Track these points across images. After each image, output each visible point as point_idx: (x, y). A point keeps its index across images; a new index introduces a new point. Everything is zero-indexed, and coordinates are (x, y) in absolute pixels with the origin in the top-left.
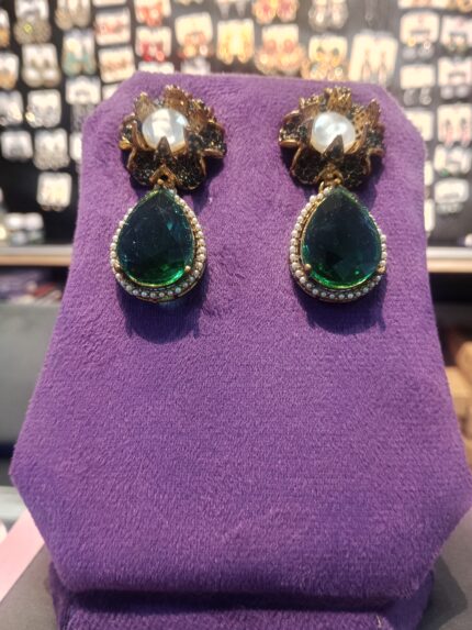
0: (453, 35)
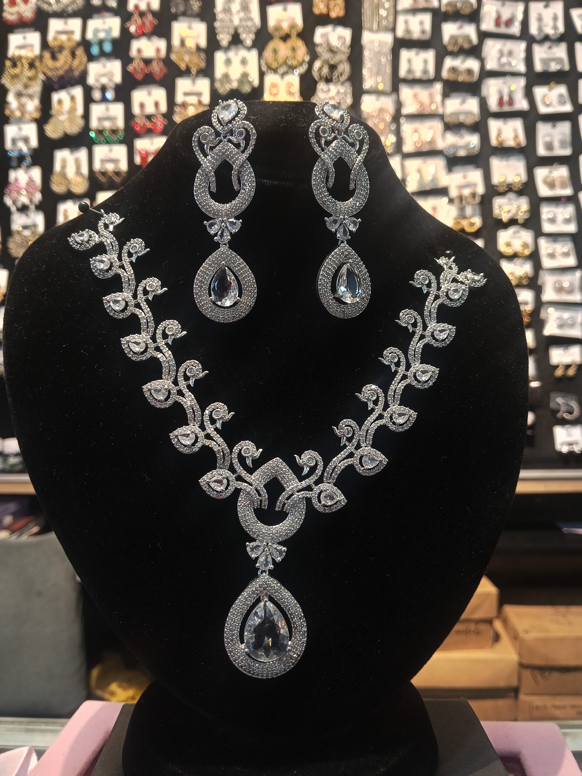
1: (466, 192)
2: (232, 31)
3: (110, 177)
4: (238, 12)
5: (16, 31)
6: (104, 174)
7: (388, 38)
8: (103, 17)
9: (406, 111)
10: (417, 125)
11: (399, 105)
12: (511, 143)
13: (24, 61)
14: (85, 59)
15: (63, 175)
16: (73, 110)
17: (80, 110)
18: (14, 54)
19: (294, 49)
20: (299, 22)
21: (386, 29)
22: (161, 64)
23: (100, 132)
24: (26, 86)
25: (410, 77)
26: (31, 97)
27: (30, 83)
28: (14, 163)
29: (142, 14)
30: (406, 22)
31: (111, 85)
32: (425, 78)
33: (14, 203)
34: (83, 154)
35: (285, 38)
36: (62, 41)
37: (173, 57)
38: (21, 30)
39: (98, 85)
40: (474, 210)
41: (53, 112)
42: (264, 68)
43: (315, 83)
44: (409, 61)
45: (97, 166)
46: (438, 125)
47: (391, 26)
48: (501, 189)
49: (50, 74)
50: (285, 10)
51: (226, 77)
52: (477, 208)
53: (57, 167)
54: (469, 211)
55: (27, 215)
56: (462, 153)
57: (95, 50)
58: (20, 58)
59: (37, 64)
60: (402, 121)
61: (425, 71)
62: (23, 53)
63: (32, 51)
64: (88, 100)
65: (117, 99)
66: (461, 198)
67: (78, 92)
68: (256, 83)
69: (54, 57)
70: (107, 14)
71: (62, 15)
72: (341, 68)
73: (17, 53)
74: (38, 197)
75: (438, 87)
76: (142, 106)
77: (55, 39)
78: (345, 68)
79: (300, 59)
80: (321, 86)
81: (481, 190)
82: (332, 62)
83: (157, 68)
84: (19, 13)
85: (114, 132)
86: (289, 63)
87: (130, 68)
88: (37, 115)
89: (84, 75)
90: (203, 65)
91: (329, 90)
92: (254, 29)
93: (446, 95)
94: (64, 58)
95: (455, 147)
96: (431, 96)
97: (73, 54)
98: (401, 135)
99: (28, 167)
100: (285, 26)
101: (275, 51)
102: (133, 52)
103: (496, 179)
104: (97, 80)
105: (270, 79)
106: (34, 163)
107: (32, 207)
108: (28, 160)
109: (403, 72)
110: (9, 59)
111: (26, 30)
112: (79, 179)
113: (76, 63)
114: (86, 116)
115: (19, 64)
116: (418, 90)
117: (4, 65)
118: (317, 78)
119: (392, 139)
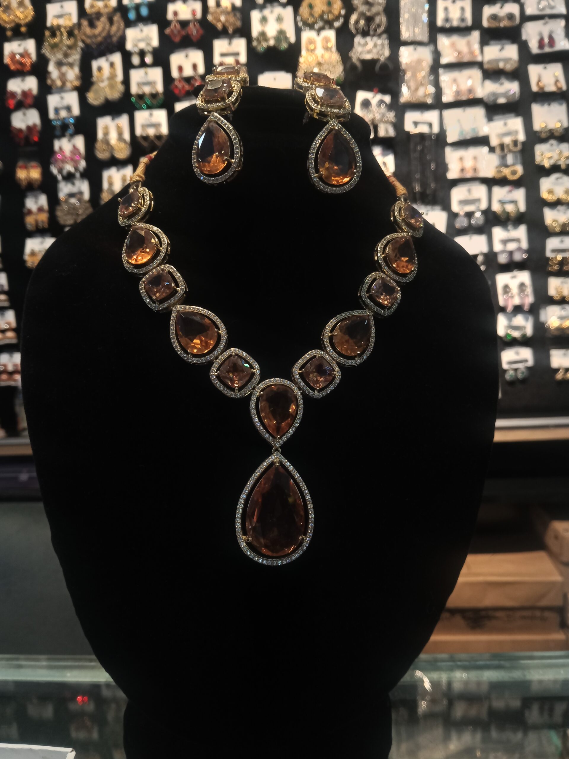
0: (502, 203)
1: (507, 140)
3: (152, 141)
6: (146, 138)
9: (444, 60)
10: (455, 74)
11: (437, 55)
12: (551, 88)
13: (63, 30)
14: (122, 25)
15: (107, 142)
16: (112, 77)
17: (120, 77)
18: (52, 24)
19: (329, 4)
22: (197, 25)
23: (141, 97)
24: (66, 55)
25: (448, 25)
26: (71, 65)
27: (69, 51)
28: (58, 132)
31: (150, 49)
32: (463, 25)
33: (60, 171)
34: (124, 120)
36: (99, 8)
37: (210, 18)
39: (137, 50)
40: (515, 158)
41: (94, 79)
42: (300, 24)
43: (353, 36)
44: (446, 9)
45: (139, 132)
46: (476, 74)
48: (543, 135)
49: (88, 41)
51: (263, 34)
52: (519, 156)
53: (100, 135)
54: (510, 159)
55: (73, 184)
56: (502, 101)
57: (132, 15)
58: (59, 27)
59: (76, 32)
60: (441, 71)
61: (463, 20)
62: (61, 22)
63: (70, 20)
64: (127, 66)
65: (155, 64)
66: (502, 146)
67: (117, 58)
68: (293, 40)
69: (92, 25)
72: (377, 20)
73: (55, 22)
74: (83, 164)
75: (476, 35)
76: (180, 69)
77: (92, 6)
78: (382, 20)
79: (336, 12)
80: (358, 40)
81: (521, 137)
82: (369, 15)
83: (194, 31)
85: (154, 96)
86: (325, 17)
87: (167, 31)
88: (77, 83)
89: (123, 40)
90: (239, 24)
91: (366, 43)
93: (484, 42)
94: (101, 25)
95: (496, 95)
96: (469, 44)
97: (111, 21)
98: (440, 85)
99: (72, 136)
101: (311, 6)
102: (170, 16)
103: (538, 125)
104: (136, 45)
105: (307, 35)
106: (77, 132)
107: (78, 175)
108: (72, 129)
109: (440, 22)
110: (48, 29)
112: (122, 145)
113: (114, 29)
114: (126, 82)
115: (58, 33)
116: (455, 38)
117: (43, 34)
118: (353, 31)
119: (431, 90)
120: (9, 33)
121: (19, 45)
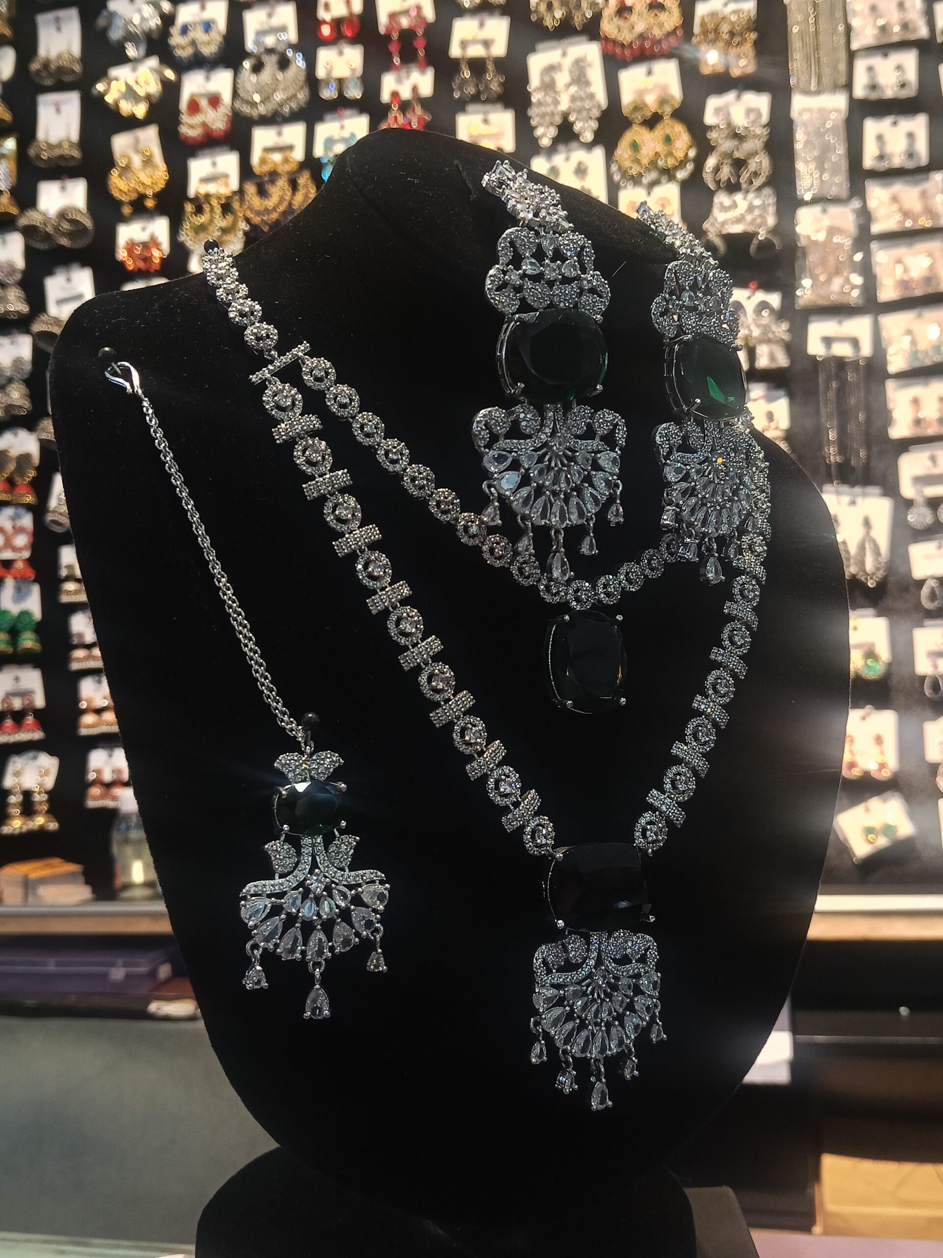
2: (558, 120)
4: (568, 86)
5: (200, 153)
7: (838, 102)
8: (341, 118)
9: (876, 228)
10: (901, 251)
11: (865, 216)
13: (214, 202)
14: (313, 190)
18: (197, 192)
19: (668, 140)
20: (676, 91)
21: (835, 88)
25: (883, 166)
27: (225, 237)
29: (405, 107)
30: (870, 69)
32: (910, 165)
35: (652, 122)
36: (275, 164)
38: (208, 151)
42: (617, 177)
43: (711, 194)
44: (880, 138)
47: (843, 80)
49: (256, 220)
50: (650, 73)
58: (208, 196)
59: (236, 205)
60: (874, 246)
61: (911, 155)
62: (211, 188)
63: (227, 185)
69: (262, 192)
70: (348, 112)
71: (274, 119)
72: (752, 166)
73: (204, 189)
75: (939, 178)
77: (263, 161)
78: (762, 163)
79: (680, 155)
80: (721, 199)
82: (737, 155)
84: (204, 125)
86: (661, 163)
91: (735, 205)
92: (596, 113)
94: (279, 191)
96: (924, 196)
97: (294, 185)
98: (873, 271)
100: (651, 100)
101: (635, 147)
105: (629, 195)
109: (869, 161)
110: (190, 200)
111: (218, 149)
113: (299, 197)
115: (206, 208)
116: (899, 188)
117: (182, 210)
118: (712, 186)
119: (857, 279)
120: (127, 210)
121: (144, 229)
